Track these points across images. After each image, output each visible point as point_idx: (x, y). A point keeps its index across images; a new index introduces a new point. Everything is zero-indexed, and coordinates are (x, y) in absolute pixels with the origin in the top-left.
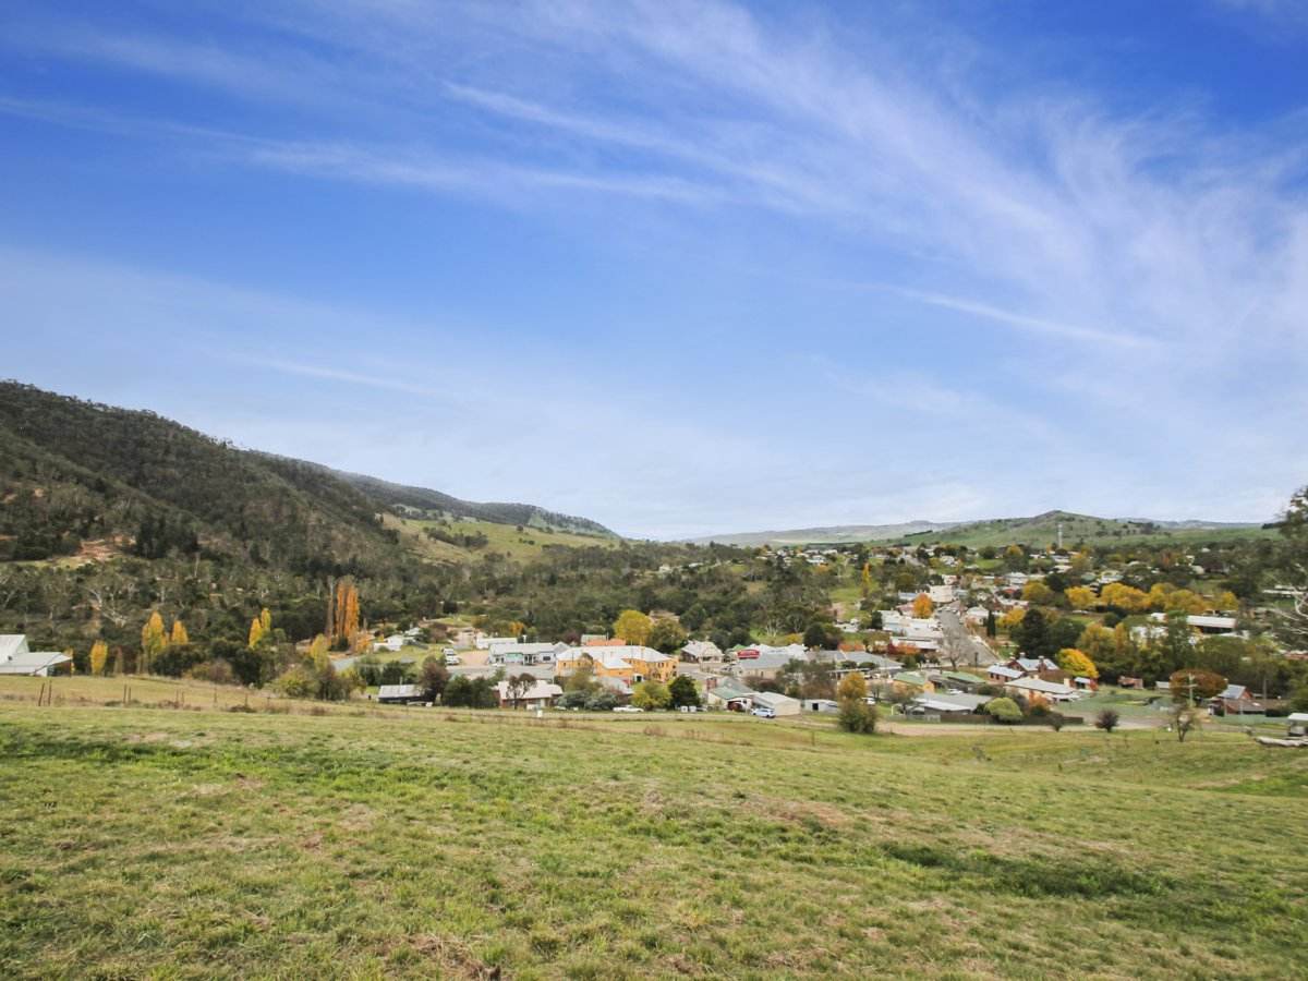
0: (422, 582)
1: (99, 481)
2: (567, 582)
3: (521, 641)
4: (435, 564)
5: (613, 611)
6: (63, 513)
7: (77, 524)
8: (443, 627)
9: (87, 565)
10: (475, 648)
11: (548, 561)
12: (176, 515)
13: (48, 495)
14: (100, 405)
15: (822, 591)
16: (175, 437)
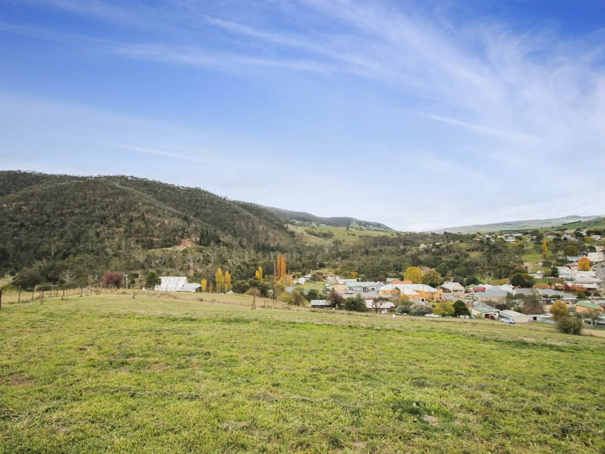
0: (308, 254)
1: (185, 217)
2: (373, 253)
3: (358, 281)
4: (311, 246)
5: (398, 267)
6: (175, 229)
7: (180, 233)
8: (321, 274)
9: (185, 249)
10: (338, 284)
11: (362, 244)
12: (211, 229)
13: (169, 222)
14: (182, 187)
15: (517, 256)
16: (208, 197)
